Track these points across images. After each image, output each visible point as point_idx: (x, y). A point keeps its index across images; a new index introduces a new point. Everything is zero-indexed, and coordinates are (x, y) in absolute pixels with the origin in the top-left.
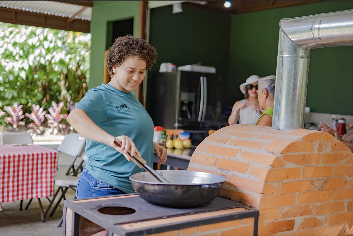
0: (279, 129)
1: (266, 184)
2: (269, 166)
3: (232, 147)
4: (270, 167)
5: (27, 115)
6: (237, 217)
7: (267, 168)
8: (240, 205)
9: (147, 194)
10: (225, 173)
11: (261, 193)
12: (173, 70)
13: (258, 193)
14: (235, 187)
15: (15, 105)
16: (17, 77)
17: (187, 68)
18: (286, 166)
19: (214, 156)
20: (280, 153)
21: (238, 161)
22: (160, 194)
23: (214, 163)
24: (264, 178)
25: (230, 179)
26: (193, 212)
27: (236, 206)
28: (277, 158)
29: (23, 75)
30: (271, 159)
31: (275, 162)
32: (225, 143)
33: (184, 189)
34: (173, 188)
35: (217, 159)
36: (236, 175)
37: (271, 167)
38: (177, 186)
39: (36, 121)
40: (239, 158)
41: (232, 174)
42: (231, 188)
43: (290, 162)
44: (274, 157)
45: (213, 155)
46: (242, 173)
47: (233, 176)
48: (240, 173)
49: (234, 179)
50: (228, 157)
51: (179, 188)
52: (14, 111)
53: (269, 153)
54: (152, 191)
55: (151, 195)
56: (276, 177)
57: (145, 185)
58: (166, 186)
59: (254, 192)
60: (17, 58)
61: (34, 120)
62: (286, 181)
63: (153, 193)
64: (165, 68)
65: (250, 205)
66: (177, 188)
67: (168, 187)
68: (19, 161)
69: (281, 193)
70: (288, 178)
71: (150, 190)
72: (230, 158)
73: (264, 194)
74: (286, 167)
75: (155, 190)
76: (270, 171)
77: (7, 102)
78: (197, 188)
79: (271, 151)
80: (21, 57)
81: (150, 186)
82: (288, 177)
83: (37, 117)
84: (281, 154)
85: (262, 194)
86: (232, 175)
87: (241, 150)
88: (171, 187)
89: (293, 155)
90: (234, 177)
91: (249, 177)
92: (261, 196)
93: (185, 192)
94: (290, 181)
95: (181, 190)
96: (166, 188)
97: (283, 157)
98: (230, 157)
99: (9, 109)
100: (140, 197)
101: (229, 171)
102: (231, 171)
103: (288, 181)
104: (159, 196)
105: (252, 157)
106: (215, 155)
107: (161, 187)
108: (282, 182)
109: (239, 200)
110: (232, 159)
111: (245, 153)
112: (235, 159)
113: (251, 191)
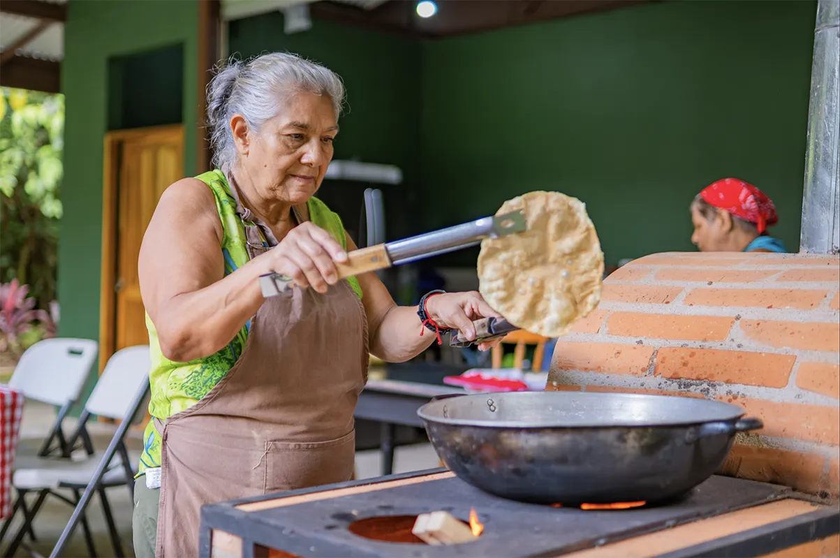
6: (812, 529)
8: (782, 492)
9: (511, 467)
10: (698, 391)
19: (640, 342)
21: (739, 349)
22: (563, 460)
23: (646, 363)
26: (671, 519)
27: (776, 496)
32: (668, 302)
33: (646, 441)
34: (610, 436)
35: (656, 351)
36: (744, 395)
38: (625, 431)
40: (744, 341)
41: (729, 392)
45: (638, 340)
46: (770, 387)
47: (735, 398)
48: (762, 389)
50: (699, 343)
51: (632, 435)
54: (530, 453)
55: (524, 466)
57: (505, 435)
58: (585, 433)
59: (832, 445)
63: (532, 461)
65: (819, 488)
66: (622, 439)
67: (593, 434)
71: (522, 449)
75: (545, 448)
78: (689, 435)
81: (523, 436)
86: (731, 397)
87: (738, 318)
88: (602, 435)
91: (799, 396)
93: (649, 450)
95: (636, 444)
96: (583, 441)
98: (705, 340)
100: (460, 480)
101: (714, 386)
102: (719, 385)
104: (555, 468)
105: (792, 333)
106: (642, 339)
109: (768, 476)
110: (716, 345)
111: (758, 324)
112: (728, 345)
113: (820, 442)
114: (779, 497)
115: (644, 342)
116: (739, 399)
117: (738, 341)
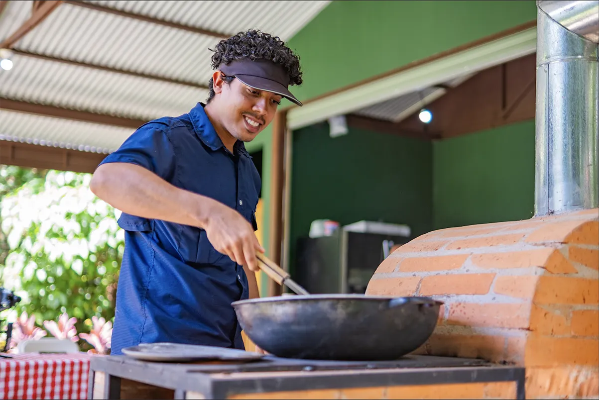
0: (552, 213)
1: (536, 308)
2: (539, 268)
3: (454, 252)
4: (541, 271)
5: (84, 336)
6: (474, 375)
7: (536, 273)
8: (479, 362)
9: (270, 329)
11: (526, 326)
12: (334, 231)
13: (519, 329)
14: (465, 326)
15: (64, 318)
16: (68, 271)
17: (359, 227)
18: (577, 273)
19: (414, 275)
20: (562, 241)
21: (467, 273)
23: (415, 288)
24: (530, 295)
25: (453, 312)
26: (372, 364)
27: (471, 364)
28: (556, 251)
29: (78, 267)
30: (542, 255)
31: (551, 258)
32: (436, 250)
35: (422, 279)
36: (465, 302)
37: (544, 270)
39: (99, 347)
40: (471, 267)
41: (457, 301)
42: (457, 331)
43: (586, 265)
44: (549, 250)
45: (414, 273)
46: (480, 294)
47: (460, 304)
48: (475, 296)
49: (461, 311)
50: (446, 271)
52: (61, 329)
53: (536, 247)
54: (279, 319)
56: (557, 296)
58: (309, 303)
59: (510, 329)
60: (70, 237)
61: (94, 346)
62: (579, 307)
63: (281, 324)
64: (319, 229)
65: (501, 359)
66: (333, 307)
68: (45, 376)
69: (573, 333)
70: (584, 302)
72: (450, 272)
73: (532, 330)
74: (577, 275)
76: (542, 279)
77: (50, 314)
79: (541, 242)
80: (76, 236)
82: (584, 299)
83: (101, 339)
84: (564, 245)
85: (528, 329)
86: (457, 303)
87: (472, 253)
89: (592, 251)
90: (460, 307)
91: (494, 298)
92: (527, 334)
93: (352, 316)
94: (589, 308)
97: (570, 250)
98: (450, 270)
99: (52, 326)
101: (449, 297)
102: (453, 296)
103: (585, 308)
104: (294, 328)
105: (498, 259)
107: (300, 306)
108: (571, 308)
110: (455, 272)
111: (481, 256)
112: (462, 270)
113: (503, 328)
114: (474, 364)
115: (417, 274)
116: (462, 305)
117: (467, 268)
